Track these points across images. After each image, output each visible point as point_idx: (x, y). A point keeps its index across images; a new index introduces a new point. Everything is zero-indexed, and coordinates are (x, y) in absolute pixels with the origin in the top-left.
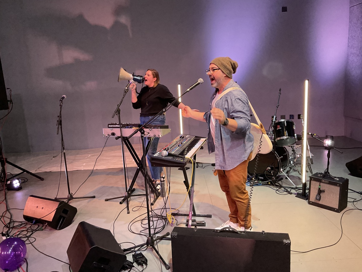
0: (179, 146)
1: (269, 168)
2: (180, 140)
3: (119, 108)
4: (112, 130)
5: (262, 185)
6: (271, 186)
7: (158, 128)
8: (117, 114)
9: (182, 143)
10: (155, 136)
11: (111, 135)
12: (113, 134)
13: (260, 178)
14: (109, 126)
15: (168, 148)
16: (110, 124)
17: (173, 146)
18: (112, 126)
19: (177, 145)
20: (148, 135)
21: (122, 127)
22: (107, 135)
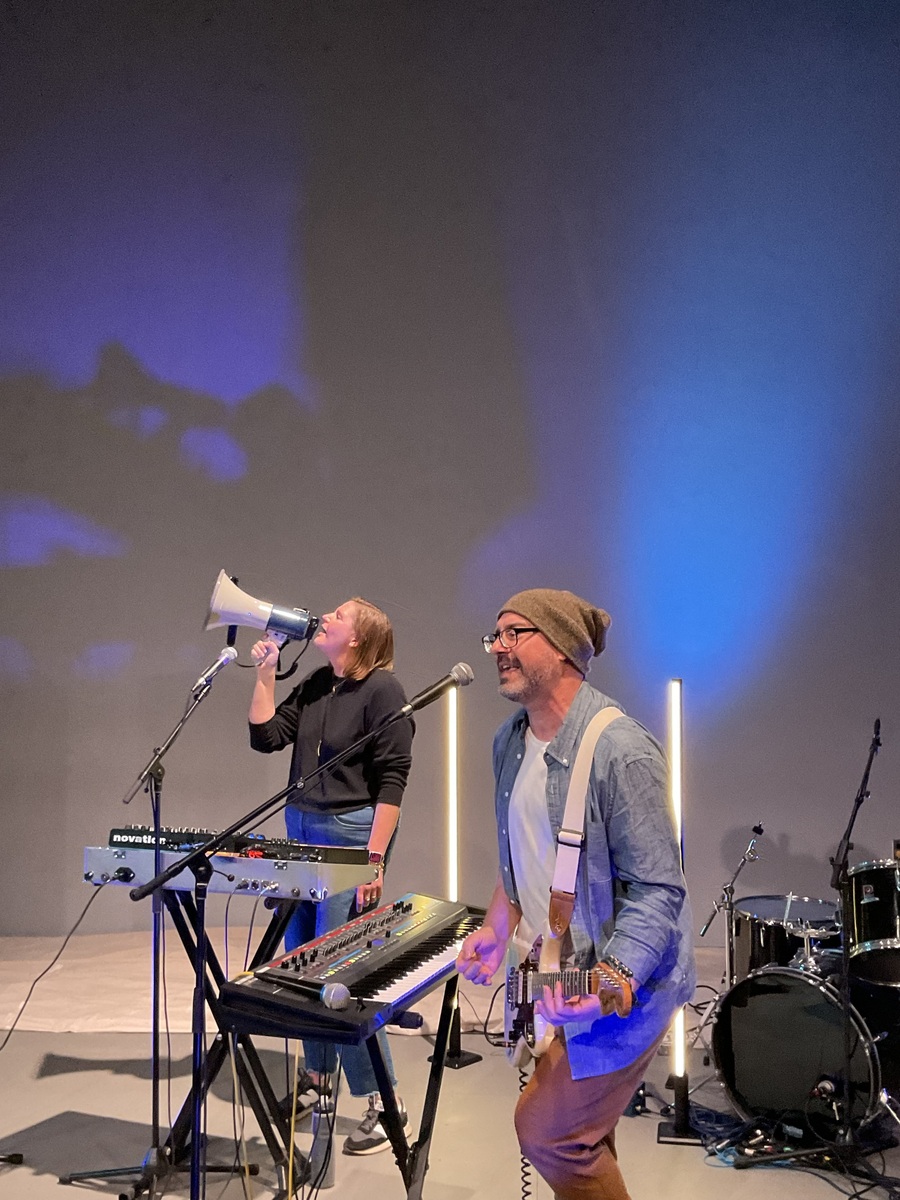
0: (369, 945)
1: (828, 1085)
2: (389, 920)
3: (161, 761)
4: (119, 857)
5: (790, 1167)
6: (829, 1175)
7: (316, 860)
8: (146, 790)
9: (388, 935)
10: (298, 893)
11: (114, 879)
12: (125, 875)
13: (789, 1129)
14: (115, 837)
15: (316, 952)
16: (122, 828)
17: (341, 945)
18: (125, 839)
19: (365, 939)
20: (268, 888)
21: (165, 847)
22: (97, 878)
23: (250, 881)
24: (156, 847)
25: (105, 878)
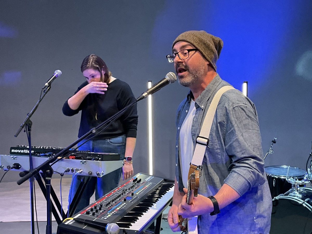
4: (14, 159)
7: (98, 160)
8: (24, 131)
10: (91, 173)
11: (12, 168)
12: (17, 166)
14: (12, 150)
16: (15, 146)
18: (16, 151)
20: (78, 172)
21: (34, 154)
22: (5, 168)
23: (71, 169)
24: (30, 155)
25: (9, 167)
